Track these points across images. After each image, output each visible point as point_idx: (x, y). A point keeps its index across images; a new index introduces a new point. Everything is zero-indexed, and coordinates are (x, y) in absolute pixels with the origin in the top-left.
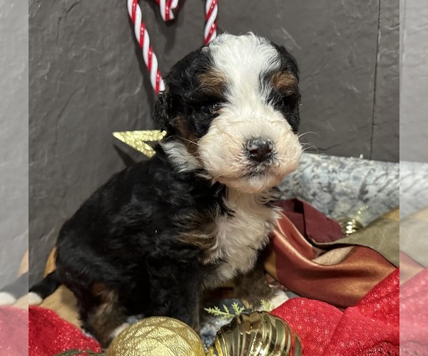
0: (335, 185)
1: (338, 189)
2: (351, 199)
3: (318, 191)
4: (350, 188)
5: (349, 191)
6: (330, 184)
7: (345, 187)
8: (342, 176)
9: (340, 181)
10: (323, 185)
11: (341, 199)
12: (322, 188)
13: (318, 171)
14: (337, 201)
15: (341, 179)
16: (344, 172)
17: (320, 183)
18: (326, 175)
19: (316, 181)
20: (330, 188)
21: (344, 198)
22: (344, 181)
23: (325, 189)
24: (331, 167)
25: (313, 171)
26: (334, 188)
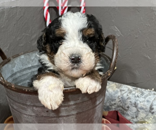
0: (138, 103)
1: (139, 106)
2: (146, 111)
3: (130, 106)
4: (145, 106)
5: (145, 107)
6: (135, 103)
7: (143, 105)
8: (141, 99)
9: (140, 102)
10: (132, 103)
11: (141, 111)
12: (132, 104)
13: (130, 96)
14: (139, 112)
15: (141, 101)
16: (143, 97)
17: (131, 102)
18: (134, 98)
19: (129, 100)
20: (136, 105)
21: (143, 110)
22: (142, 102)
23: (133, 105)
24: (137, 94)
25: (128, 95)
26: (137, 105)
